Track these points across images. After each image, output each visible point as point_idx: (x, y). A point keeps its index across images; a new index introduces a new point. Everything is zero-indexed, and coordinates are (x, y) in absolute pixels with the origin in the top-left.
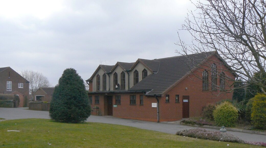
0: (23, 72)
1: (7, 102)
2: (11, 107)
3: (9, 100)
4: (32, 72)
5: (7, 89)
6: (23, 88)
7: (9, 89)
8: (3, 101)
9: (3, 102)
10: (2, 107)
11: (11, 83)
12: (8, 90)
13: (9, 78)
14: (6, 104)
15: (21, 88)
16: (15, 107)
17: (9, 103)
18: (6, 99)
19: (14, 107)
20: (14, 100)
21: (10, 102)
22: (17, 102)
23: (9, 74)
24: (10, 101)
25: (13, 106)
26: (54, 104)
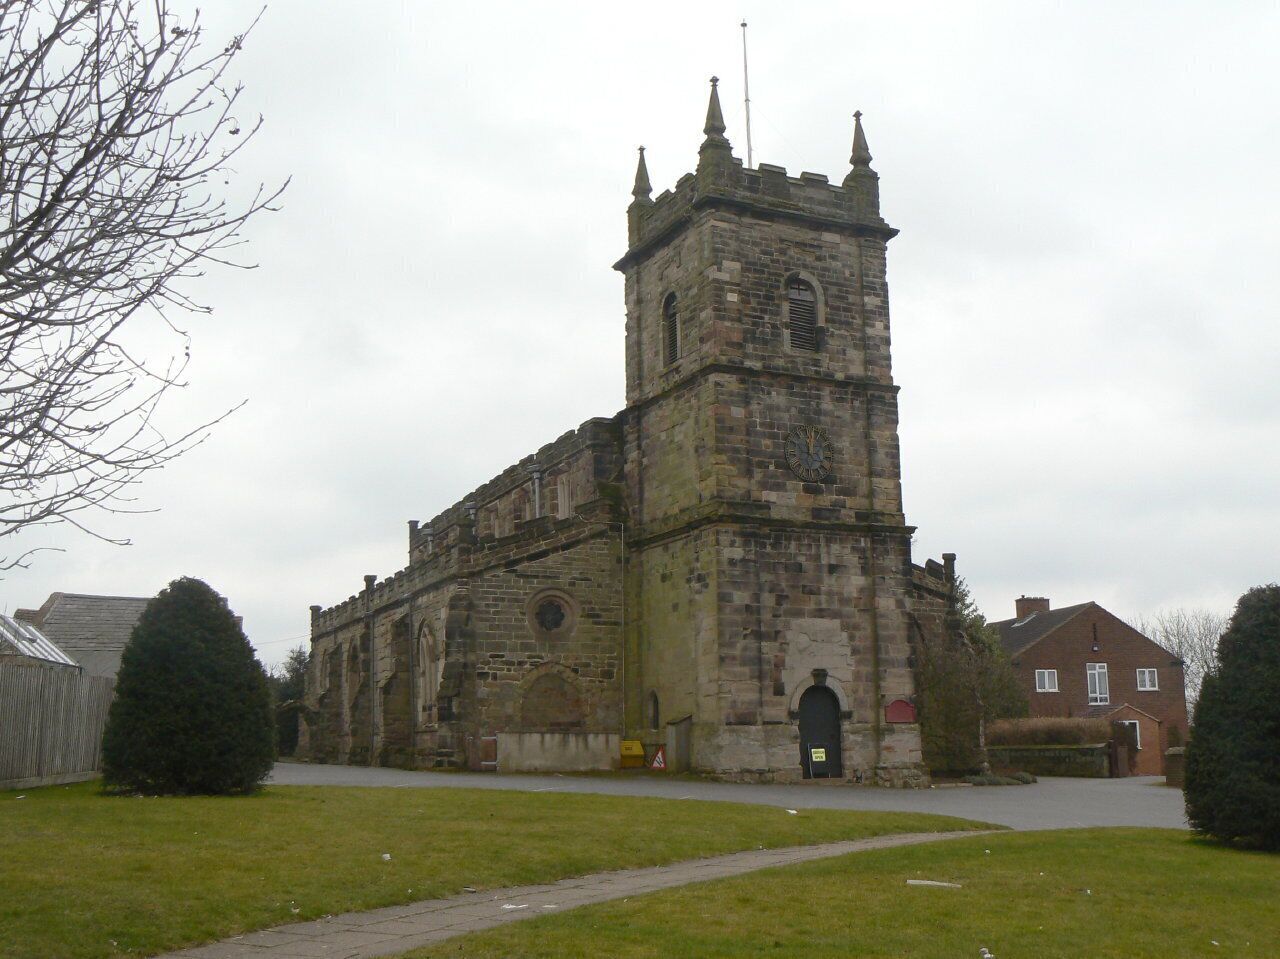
0: (1167, 618)
1: (1084, 752)
2: (1097, 775)
3: (1087, 746)
4: (1207, 619)
5: (1090, 695)
6: (1156, 689)
7: (1098, 695)
8: (1064, 749)
9: (1063, 754)
10: (1062, 775)
11: (1106, 670)
12: (1096, 700)
13: (1096, 649)
14: (1078, 760)
15: (1148, 688)
16: (1113, 773)
17: (1089, 758)
18: (1077, 740)
19: (1111, 776)
20: (1109, 746)
21: (1092, 755)
22: (1123, 752)
23: (1092, 635)
24: (1093, 750)
25: (1106, 772)
26: (1201, 759)
